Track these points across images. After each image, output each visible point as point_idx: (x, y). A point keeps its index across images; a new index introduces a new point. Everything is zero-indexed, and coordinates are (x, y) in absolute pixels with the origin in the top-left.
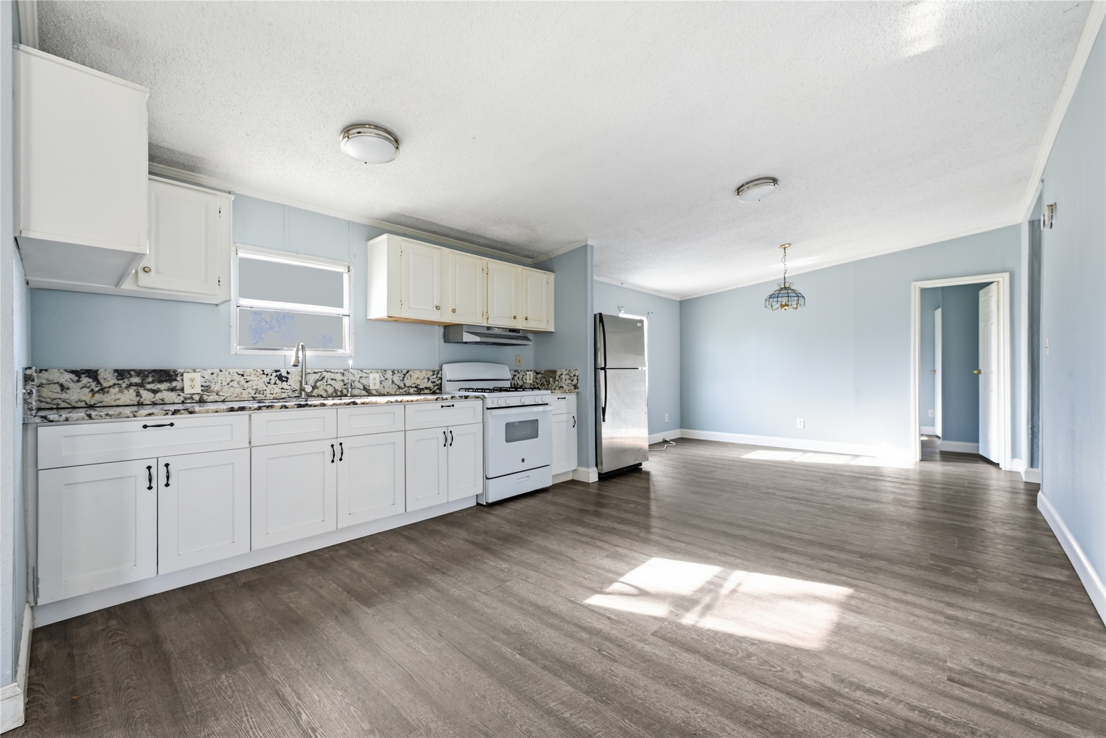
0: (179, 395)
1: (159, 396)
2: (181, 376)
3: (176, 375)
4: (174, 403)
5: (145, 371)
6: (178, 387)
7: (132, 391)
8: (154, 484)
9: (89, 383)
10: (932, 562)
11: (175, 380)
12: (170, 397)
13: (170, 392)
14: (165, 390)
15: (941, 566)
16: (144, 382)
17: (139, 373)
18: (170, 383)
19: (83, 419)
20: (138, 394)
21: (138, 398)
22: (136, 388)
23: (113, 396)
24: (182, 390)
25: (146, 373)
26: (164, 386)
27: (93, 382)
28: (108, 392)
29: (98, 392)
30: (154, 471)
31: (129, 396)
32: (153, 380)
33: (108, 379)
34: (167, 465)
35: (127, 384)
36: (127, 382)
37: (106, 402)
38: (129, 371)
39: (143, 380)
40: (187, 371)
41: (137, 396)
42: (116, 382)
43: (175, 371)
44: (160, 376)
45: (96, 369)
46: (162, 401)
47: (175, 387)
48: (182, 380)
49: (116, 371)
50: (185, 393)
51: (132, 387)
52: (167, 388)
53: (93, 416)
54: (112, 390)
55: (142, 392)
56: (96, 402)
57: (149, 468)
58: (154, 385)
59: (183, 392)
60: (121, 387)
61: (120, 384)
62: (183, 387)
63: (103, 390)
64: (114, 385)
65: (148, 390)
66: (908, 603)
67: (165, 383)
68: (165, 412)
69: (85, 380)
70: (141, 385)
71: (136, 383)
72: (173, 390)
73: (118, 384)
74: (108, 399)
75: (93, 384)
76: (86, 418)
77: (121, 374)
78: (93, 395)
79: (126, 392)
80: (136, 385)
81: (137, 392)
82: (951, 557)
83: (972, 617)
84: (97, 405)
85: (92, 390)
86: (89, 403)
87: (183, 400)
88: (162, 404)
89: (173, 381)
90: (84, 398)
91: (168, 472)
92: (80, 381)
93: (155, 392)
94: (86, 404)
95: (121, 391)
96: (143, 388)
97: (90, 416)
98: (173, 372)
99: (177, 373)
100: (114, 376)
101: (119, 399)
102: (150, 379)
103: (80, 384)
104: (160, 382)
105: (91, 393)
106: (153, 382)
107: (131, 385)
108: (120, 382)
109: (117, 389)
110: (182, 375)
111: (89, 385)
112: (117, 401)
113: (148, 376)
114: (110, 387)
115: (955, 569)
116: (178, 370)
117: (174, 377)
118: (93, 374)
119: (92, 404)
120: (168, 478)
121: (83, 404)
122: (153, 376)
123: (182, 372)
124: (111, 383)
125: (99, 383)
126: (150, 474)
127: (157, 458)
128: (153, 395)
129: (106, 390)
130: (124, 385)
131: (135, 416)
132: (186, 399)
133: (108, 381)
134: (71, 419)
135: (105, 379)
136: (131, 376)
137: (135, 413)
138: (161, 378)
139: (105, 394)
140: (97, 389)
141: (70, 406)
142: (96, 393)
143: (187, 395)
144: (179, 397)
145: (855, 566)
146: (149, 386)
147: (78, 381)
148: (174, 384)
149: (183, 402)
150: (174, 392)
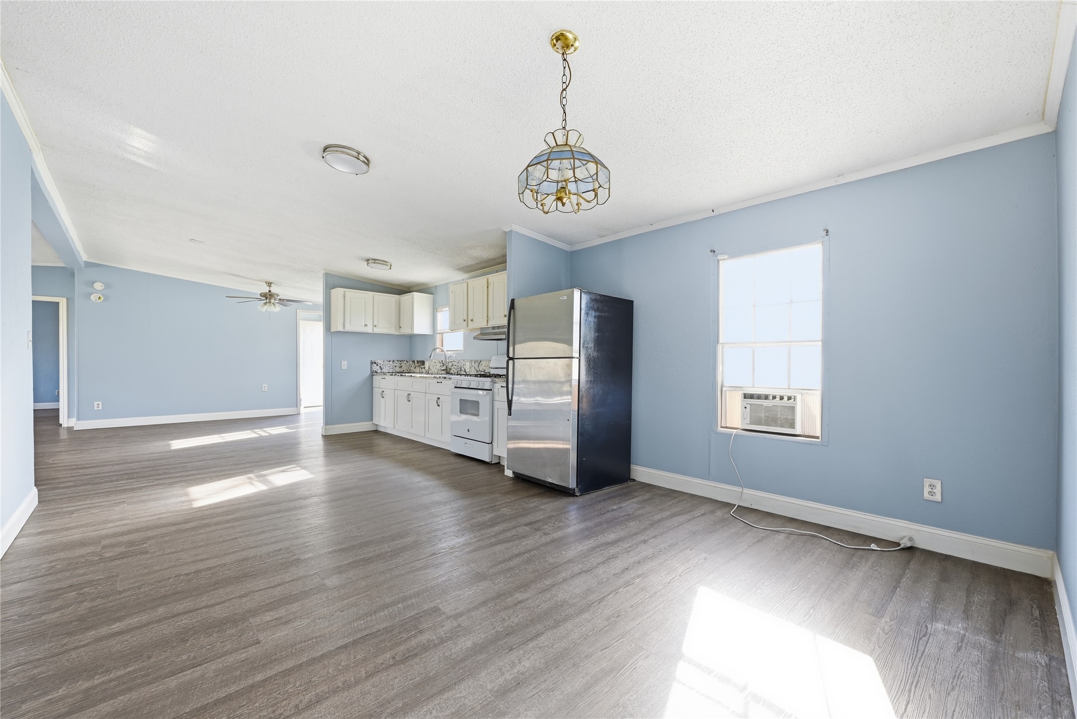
10: (145, 545)
15: (136, 546)
66: (155, 515)
82: (125, 560)
83: (111, 525)
115: (122, 549)
145: (205, 517)
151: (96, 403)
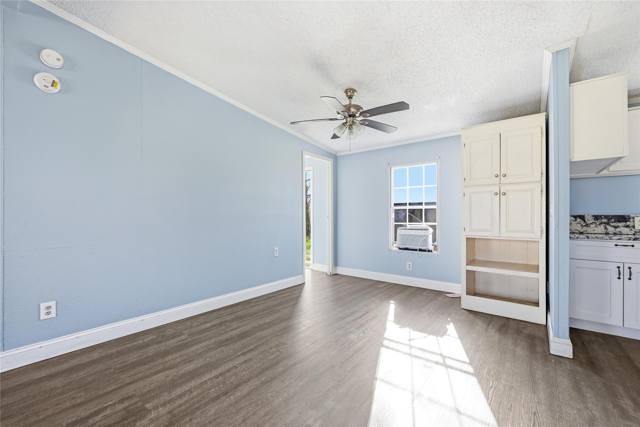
0: (631, 230)
1: (618, 229)
2: (632, 219)
3: (630, 218)
4: (628, 234)
5: (610, 216)
6: (631, 225)
7: (602, 226)
8: (621, 276)
9: (580, 221)
11: (629, 221)
12: (626, 230)
13: (625, 228)
14: (622, 226)
16: (609, 222)
17: (606, 217)
18: (625, 223)
19: (585, 238)
20: (606, 228)
21: (606, 230)
22: (604, 225)
23: (591, 229)
24: (634, 227)
25: (611, 217)
26: (622, 224)
27: (582, 221)
28: (589, 226)
29: (585, 226)
30: (621, 269)
31: (601, 229)
32: (614, 221)
33: (589, 219)
34: (630, 268)
35: (600, 223)
36: (599, 221)
37: (589, 231)
38: (601, 216)
39: (609, 221)
40: (637, 216)
41: (605, 229)
42: (594, 221)
43: (629, 216)
44: (619, 219)
45: (584, 215)
46: (621, 233)
47: (629, 225)
48: (634, 221)
49: (594, 216)
50: (635, 229)
51: (602, 224)
52: (623, 226)
53: (589, 238)
54: (592, 226)
55: (608, 227)
56: (583, 231)
57: (619, 267)
58: (615, 223)
59: (634, 228)
60: (596, 224)
61: (596, 223)
62: (634, 225)
63: (587, 225)
64: (593, 223)
65: (612, 226)
67: (622, 223)
68: (629, 239)
69: (579, 220)
70: (608, 223)
71: (605, 222)
72: (627, 226)
73: (595, 222)
74: (589, 230)
75: (583, 222)
76: (586, 238)
77: (596, 217)
78: (582, 228)
79: (599, 226)
80: (605, 223)
81: (605, 227)
84: (584, 233)
85: (582, 225)
86: (580, 231)
87: (634, 233)
88: (620, 234)
89: (628, 221)
90: (578, 229)
91: (630, 272)
92: (576, 221)
93: (616, 227)
94: (579, 231)
95: (596, 226)
96: (608, 225)
97: (588, 237)
98: (627, 216)
99: (630, 217)
100: (593, 218)
101: (595, 230)
102: (613, 220)
103: (576, 222)
104: (620, 222)
105: (581, 226)
106: (614, 222)
107: (602, 223)
108: (596, 221)
109: (594, 225)
110: (634, 218)
111: (580, 222)
112: (594, 231)
113: (611, 219)
114: (591, 224)
116: (630, 215)
117: (628, 219)
118: (582, 217)
119: (582, 232)
120: (630, 275)
121: (578, 232)
122: (614, 219)
123: (633, 217)
124: (591, 222)
125: (585, 222)
126: (619, 271)
127: (624, 263)
128: (614, 229)
129: (589, 225)
130: (598, 223)
131: (611, 239)
132: (636, 232)
133: (590, 221)
134: (579, 238)
135: (588, 220)
136: (602, 218)
137: (611, 238)
138: (619, 220)
139: (588, 227)
140: (584, 225)
141: (572, 232)
142: (583, 226)
143: (637, 230)
144: (631, 231)
146: (612, 224)
147: (576, 220)
148: (628, 223)
149: (634, 234)
150: (627, 228)
151: (43, 306)
